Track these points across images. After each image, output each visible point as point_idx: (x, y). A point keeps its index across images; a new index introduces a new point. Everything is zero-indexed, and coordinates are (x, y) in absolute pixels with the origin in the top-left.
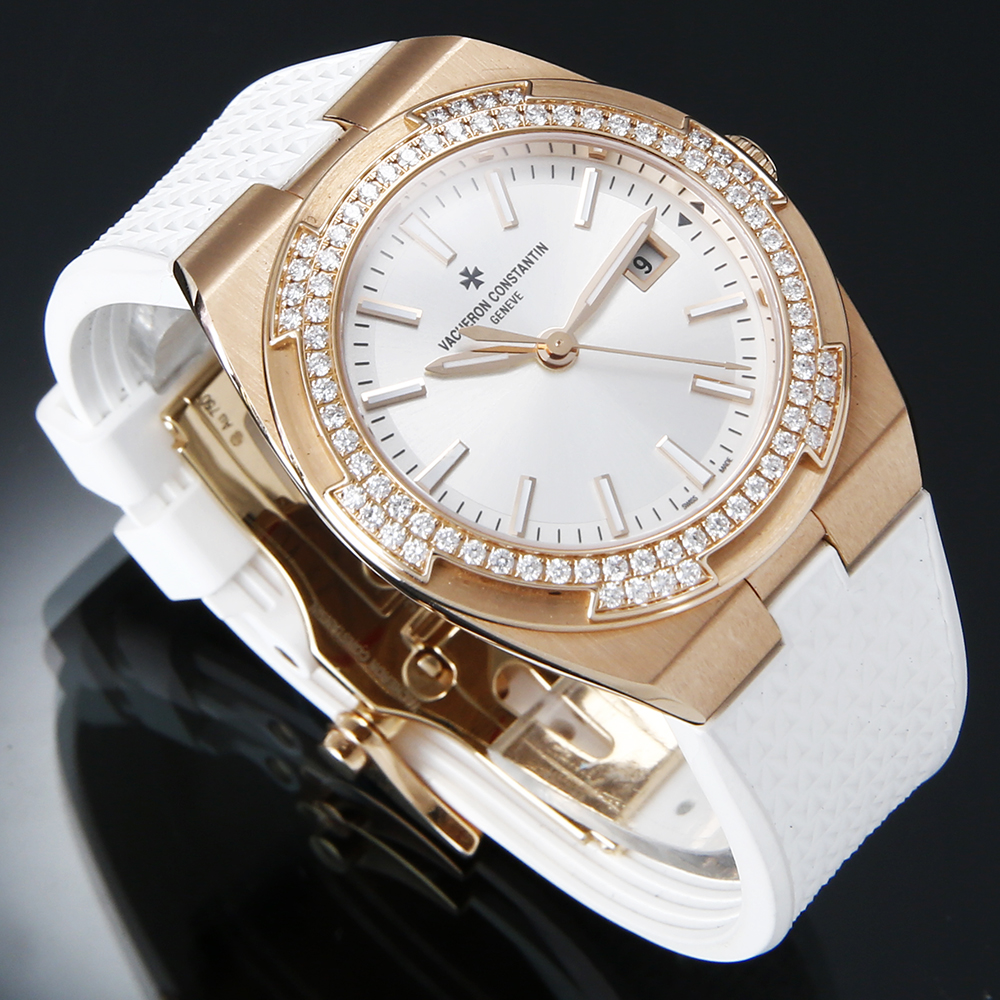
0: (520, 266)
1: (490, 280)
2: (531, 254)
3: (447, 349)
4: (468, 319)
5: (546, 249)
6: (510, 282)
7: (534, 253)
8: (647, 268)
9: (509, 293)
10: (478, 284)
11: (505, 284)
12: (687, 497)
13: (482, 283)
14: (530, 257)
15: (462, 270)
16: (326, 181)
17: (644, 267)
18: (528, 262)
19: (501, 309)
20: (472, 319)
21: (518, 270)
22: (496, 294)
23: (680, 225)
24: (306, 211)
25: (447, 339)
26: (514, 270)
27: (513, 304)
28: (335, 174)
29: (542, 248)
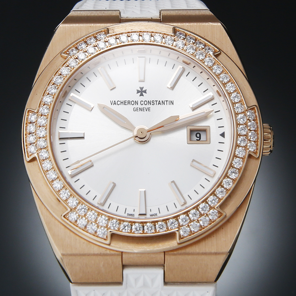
0: (159, 101)
1: (146, 97)
2: (167, 101)
3: (112, 104)
4: (127, 102)
5: (173, 104)
6: (152, 103)
7: (168, 102)
8: (198, 139)
9: (147, 106)
10: (142, 95)
11: (149, 103)
12: (132, 213)
13: (143, 96)
14: (166, 102)
15: (142, 86)
16: (129, 24)
17: (198, 137)
18: (163, 103)
19: (140, 108)
20: (128, 103)
21: (158, 102)
22: (143, 103)
23: (220, 135)
24: (114, 27)
25: (115, 101)
26: (156, 101)
27: (145, 110)
28: (134, 25)
29: (172, 103)
